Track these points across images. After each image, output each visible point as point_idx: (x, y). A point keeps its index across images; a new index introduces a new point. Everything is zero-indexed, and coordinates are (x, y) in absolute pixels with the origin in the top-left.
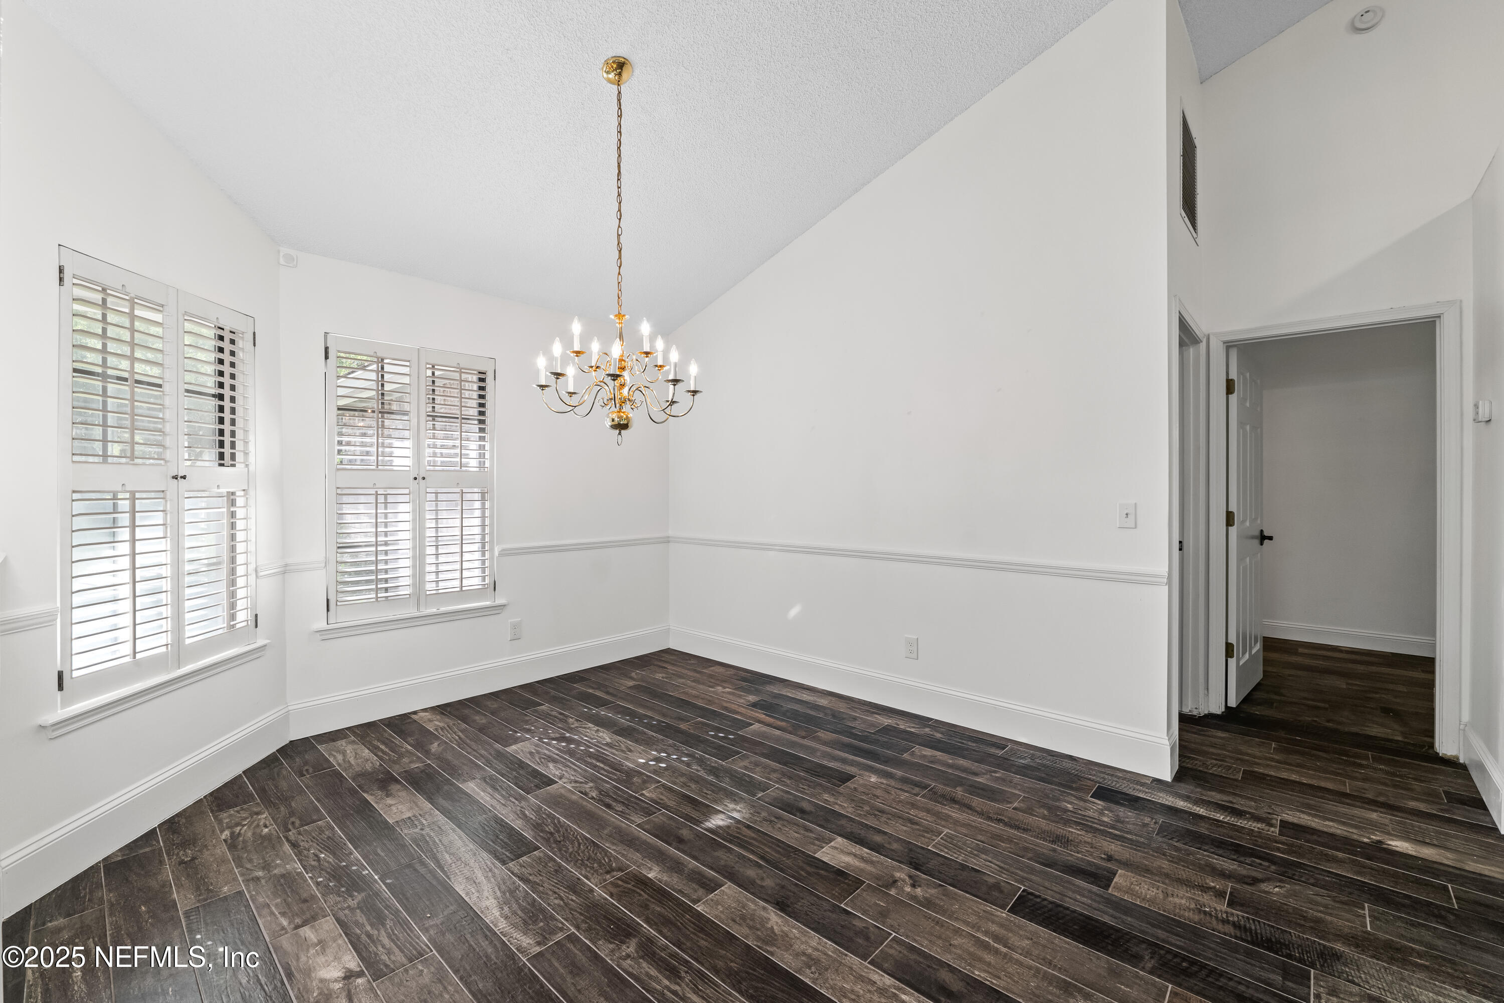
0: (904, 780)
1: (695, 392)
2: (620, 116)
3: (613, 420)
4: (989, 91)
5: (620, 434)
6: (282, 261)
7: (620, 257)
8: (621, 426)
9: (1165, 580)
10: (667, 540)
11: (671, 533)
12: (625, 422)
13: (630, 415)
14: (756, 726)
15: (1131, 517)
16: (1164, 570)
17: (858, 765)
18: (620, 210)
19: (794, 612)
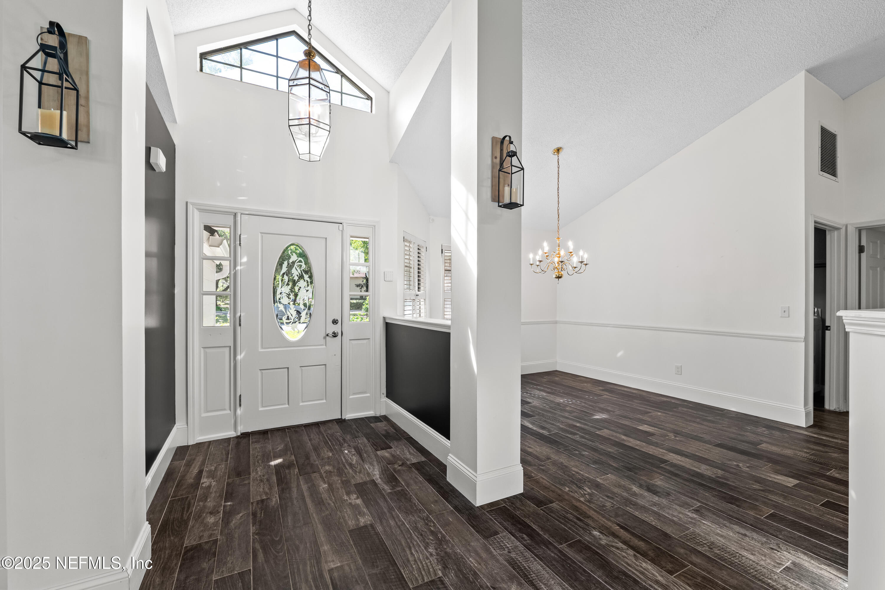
0: (672, 415)
1: (586, 264)
2: (559, 168)
3: (556, 275)
4: (717, 126)
5: (558, 280)
6: (431, 221)
7: (559, 218)
8: (559, 277)
9: (803, 340)
10: (556, 322)
11: (558, 319)
12: (561, 276)
13: (562, 273)
14: (605, 396)
15: (787, 313)
16: (803, 335)
17: (652, 410)
18: (558, 201)
19: (620, 354)
